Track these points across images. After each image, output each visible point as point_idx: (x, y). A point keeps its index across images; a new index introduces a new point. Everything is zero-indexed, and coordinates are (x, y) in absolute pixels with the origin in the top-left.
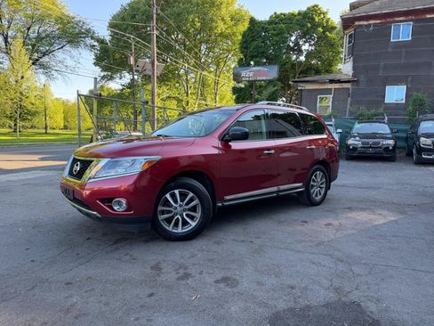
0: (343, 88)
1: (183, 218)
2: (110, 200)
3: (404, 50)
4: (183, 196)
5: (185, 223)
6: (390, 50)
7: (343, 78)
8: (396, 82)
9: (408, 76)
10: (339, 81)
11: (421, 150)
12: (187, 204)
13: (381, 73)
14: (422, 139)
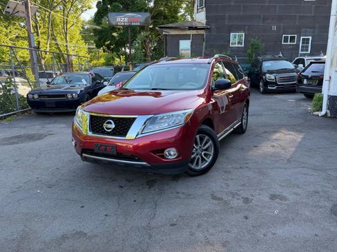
0: (199, 34)
1: (202, 157)
2: (163, 151)
3: (242, 4)
4: (202, 139)
5: (203, 160)
6: (232, 4)
7: (199, 26)
8: (237, 29)
9: (245, 26)
10: (196, 28)
11: (266, 83)
12: (204, 146)
13: (227, 22)
14: (268, 75)
